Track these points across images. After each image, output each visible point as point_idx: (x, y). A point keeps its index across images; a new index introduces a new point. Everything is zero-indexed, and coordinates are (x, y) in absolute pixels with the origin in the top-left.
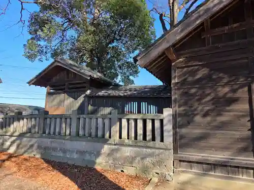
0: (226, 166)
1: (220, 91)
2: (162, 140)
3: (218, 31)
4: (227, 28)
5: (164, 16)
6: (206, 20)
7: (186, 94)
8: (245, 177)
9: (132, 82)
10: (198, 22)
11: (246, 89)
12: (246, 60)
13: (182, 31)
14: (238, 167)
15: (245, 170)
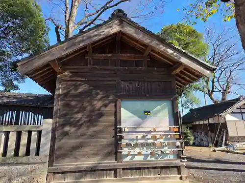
0: (94, 171)
1: (96, 104)
2: (37, 154)
3: (98, 56)
4: (104, 55)
5: (60, 29)
6: (88, 45)
7: (67, 105)
8: (108, 178)
9: (17, 88)
10: (81, 45)
11: (114, 104)
12: (115, 83)
13: (67, 49)
14: (103, 170)
15: (108, 171)
